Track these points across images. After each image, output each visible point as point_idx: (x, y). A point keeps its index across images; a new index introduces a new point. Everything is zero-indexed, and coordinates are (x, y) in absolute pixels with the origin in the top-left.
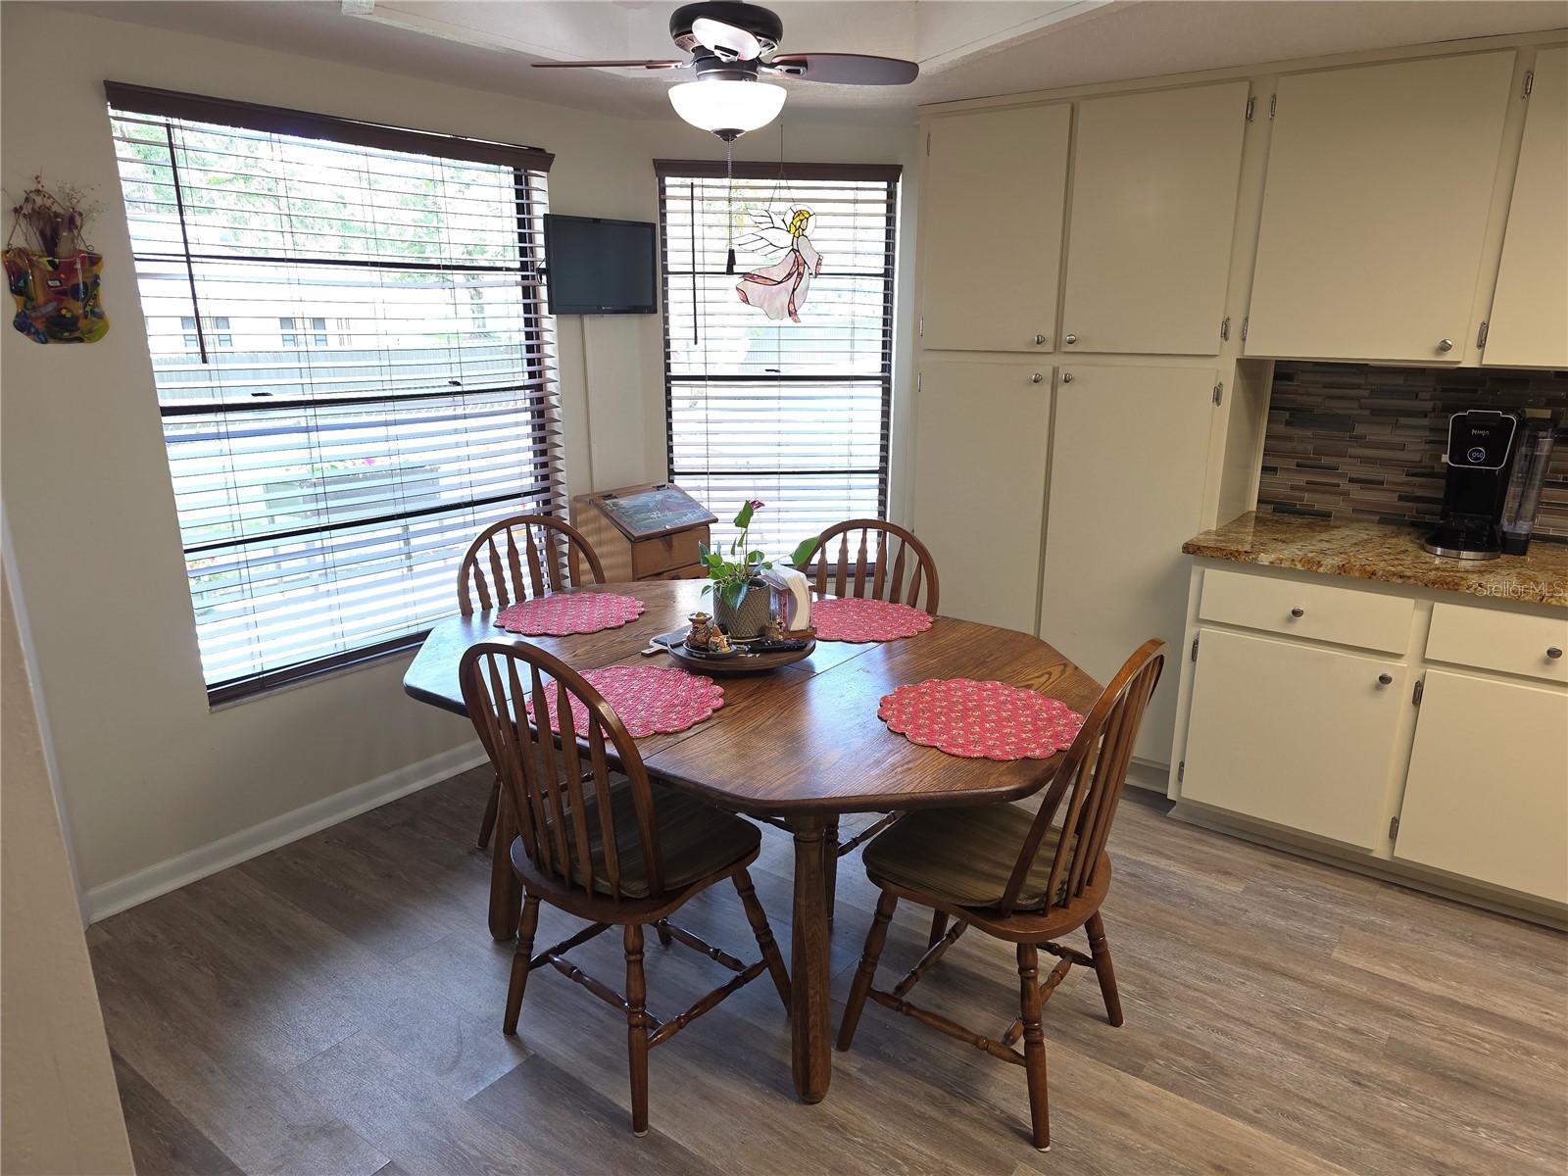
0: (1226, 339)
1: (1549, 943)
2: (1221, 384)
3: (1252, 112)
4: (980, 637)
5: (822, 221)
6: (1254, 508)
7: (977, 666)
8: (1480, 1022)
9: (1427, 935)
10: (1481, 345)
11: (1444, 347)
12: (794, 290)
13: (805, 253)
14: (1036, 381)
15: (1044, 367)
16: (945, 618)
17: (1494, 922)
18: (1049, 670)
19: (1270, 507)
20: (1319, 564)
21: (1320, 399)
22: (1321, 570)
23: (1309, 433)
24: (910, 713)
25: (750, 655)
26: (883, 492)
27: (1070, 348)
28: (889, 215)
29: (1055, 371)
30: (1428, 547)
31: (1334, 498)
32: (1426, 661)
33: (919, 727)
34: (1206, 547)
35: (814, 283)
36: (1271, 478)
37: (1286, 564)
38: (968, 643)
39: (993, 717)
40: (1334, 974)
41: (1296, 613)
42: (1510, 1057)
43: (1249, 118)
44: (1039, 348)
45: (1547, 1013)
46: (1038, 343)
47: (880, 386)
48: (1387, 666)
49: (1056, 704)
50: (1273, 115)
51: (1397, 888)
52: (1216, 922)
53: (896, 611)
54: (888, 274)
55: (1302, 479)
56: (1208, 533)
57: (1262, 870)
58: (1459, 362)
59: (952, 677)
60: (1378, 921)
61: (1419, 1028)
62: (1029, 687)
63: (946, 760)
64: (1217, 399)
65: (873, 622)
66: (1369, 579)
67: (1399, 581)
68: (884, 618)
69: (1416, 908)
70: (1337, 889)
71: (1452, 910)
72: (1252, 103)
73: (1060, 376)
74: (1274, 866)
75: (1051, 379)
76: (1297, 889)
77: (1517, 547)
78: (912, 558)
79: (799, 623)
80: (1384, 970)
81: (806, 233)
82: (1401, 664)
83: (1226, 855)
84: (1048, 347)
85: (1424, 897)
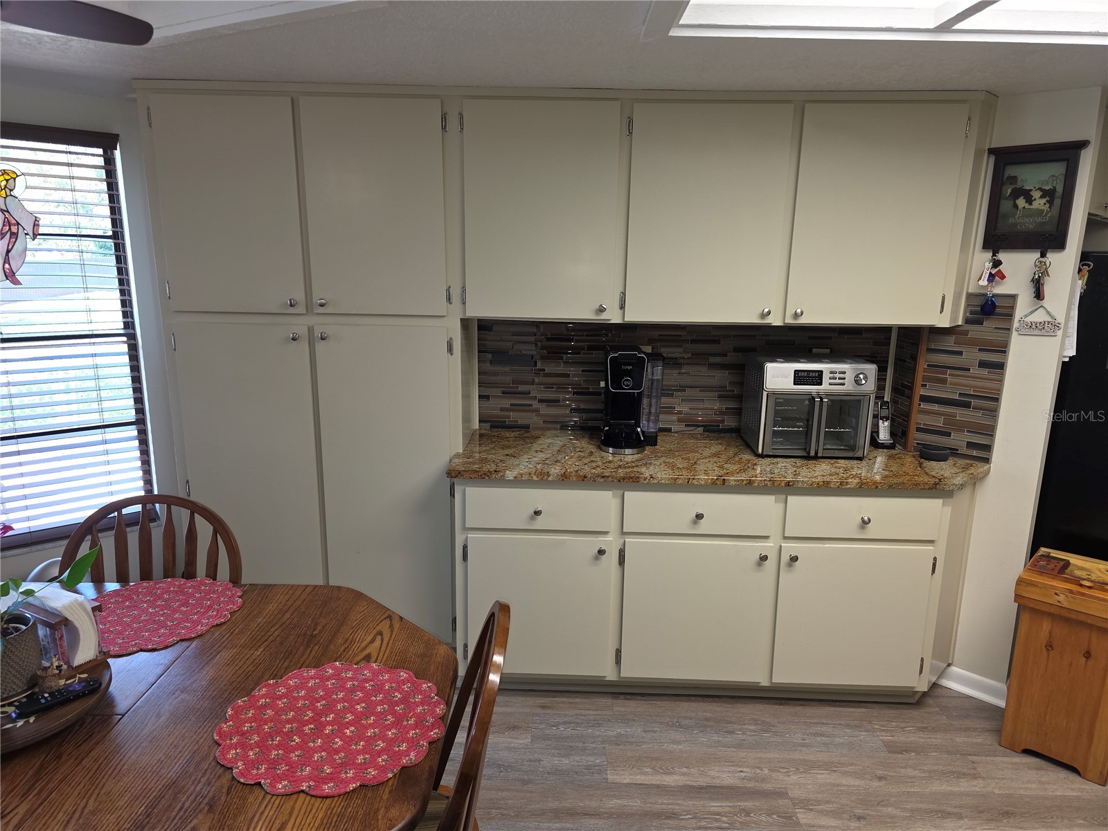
0: (451, 303)
1: (718, 709)
2: (451, 339)
3: (446, 124)
4: (298, 603)
5: (33, 181)
6: (478, 427)
7: (308, 646)
8: (713, 799)
9: (654, 732)
10: (622, 307)
11: (601, 310)
12: (8, 251)
13: (17, 214)
14: (294, 339)
15: (300, 326)
16: (253, 586)
17: (684, 704)
18: (378, 628)
19: (488, 425)
20: (548, 474)
21: (511, 344)
22: (550, 478)
23: (507, 369)
24: (257, 744)
25: (20, 723)
26: (143, 442)
27: (322, 310)
28: (110, 180)
29: (311, 330)
30: (604, 448)
31: (529, 414)
32: (623, 533)
33: (273, 764)
34: (464, 471)
35: (31, 244)
36: (486, 403)
37: (525, 477)
38: (288, 615)
39: (350, 717)
40: (615, 797)
41: (537, 513)
42: (741, 823)
43: (444, 128)
44: (292, 310)
45: (742, 771)
46: (291, 305)
47: (124, 342)
48: (600, 542)
49: (404, 675)
50: (462, 129)
51: (622, 697)
52: (525, 782)
53: (197, 589)
54: (117, 236)
55: (506, 403)
56: (457, 456)
57: (537, 715)
58: (610, 320)
59: (287, 670)
60: (622, 731)
61: (683, 823)
62: (367, 658)
63: (321, 808)
64: (450, 350)
65: (175, 611)
66: (584, 481)
67: (602, 480)
68: (186, 604)
69: (639, 710)
70: (587, 712)
71: (659, 703)
72: (445, 118)
73: (315, 335)
74: (543, 707)
75: (307, 337)
76: (565, 723)
77: (651, 440)
78: (204, 530)
79: (85, 652)
80: (643, 777)
81: (15, 193)
82: (609, 538)
83: (509, 710)
84: (301, 309)
85: (640, 698)
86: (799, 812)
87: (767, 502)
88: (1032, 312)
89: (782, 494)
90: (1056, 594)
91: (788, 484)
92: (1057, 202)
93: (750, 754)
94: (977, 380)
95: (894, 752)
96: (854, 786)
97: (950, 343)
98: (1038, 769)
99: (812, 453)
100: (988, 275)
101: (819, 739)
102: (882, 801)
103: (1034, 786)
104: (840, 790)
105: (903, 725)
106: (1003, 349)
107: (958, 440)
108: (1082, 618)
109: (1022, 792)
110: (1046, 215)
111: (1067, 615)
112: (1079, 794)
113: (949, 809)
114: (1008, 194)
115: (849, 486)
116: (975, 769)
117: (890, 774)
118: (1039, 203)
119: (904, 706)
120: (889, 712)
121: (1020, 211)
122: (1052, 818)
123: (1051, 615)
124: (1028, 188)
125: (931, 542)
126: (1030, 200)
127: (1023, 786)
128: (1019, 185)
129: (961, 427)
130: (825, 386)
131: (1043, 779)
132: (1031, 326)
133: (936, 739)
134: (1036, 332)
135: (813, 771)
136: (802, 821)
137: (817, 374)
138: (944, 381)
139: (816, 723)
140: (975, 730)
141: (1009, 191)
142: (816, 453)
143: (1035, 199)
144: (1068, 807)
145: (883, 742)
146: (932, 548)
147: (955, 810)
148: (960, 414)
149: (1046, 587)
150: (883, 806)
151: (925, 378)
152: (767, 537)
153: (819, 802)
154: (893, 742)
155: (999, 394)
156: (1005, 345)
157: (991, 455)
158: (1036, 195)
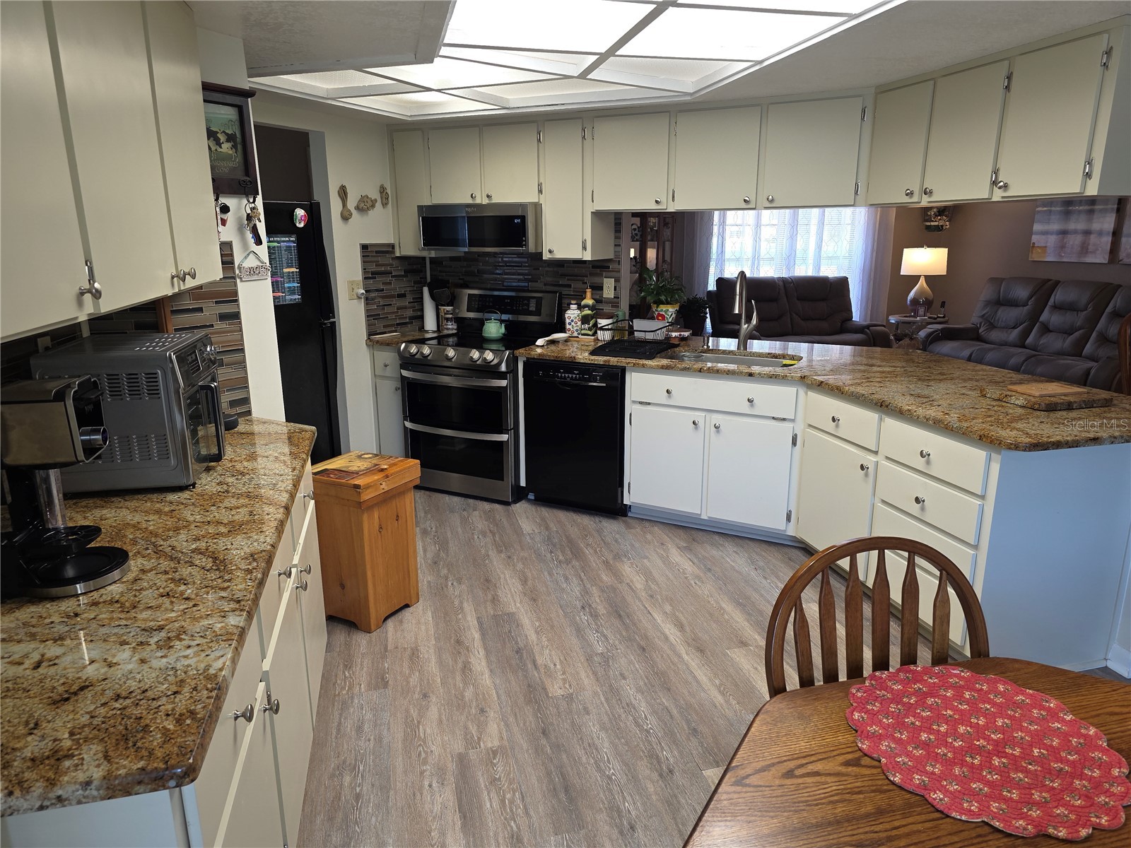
88: (246, 258)
92: (239, 147)
94: (222, 334)
97: (187, 301)
103: (423, 627)
105: (341, 677)
106: (234, 297)
108: (394, 492)
110: (235, 161)
111: (387, 496)
112: (429, 611)
113: (460, 666)
116: (405, 648)
118: (226, 147)
121: (214, 153)
123: (377, 504)
124: (214, 129)
126: (218, 143)
131: (413, 622)
132: (251, 272)
133: (362, 662)
134: (256, 277)
137: (194, 357)
143: (223, 143)
149: (375, 483)
155: (243, 345)
156: (236, 293)
157: (250, 407)
158: (222, 138)
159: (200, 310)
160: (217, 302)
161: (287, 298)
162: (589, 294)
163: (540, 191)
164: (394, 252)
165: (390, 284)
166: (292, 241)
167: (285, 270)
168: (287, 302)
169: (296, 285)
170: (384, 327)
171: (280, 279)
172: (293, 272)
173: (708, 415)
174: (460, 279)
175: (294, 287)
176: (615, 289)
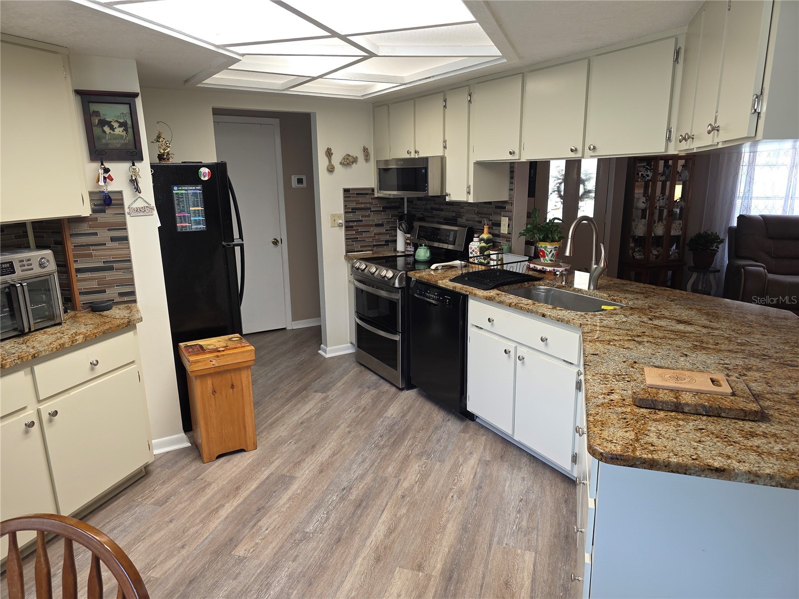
86: (150, 574)
87: (20, 378)
88: (135, 201)
89: (28, 367)
90: (211, 361)
91: (34, 356)
92: (130, 130)
93: (83, 575)
94: (112, 251)
95: (163, 504)
96: (162, 536)
97: (85, 228)
98: (228, 461)
99: (27, 330)
100: (103, 179)
101: (115, 531)
102: (184, 530)
103: (235, 469)
104: (159, 544)
105: (152, 489)
106: (123, 227)
107: (112, 293)
108: (226, 368)
109: (233, 475)
110: (126, 138)
111: (219, 370)
112: (252, 459)
113: (216, 507)
114: (97, 123)
115: (78, 342)
116: (206, 481)
117: (173, 515)
118: (119, 131)
119: (142, 479)
120: (138, 488)
121: (108, 135)
122: (254, 475)
123: (210, 375)
124: (109, 120)
125: (133, 362)
126: (112, 128)
127: (231, 472)
128: (102, 117)
129: (111, 284)
130: (19, 273)
131: (235, 463)
132: (138, 210)
133: (175, 482)
134: (142, 214)
135: (132, 550)
136: (158, 576)
137: (8, 265)
138: (90, 255)
139: (104, 525)
140: (187, 465)
141: (97, 121)
142: (30, 329)
143: (116, 128)
144: (254, 467)
145: (152, 504)
146: (135, 366)
147: (218, 505)
148: (108, 275)
149: (204, 360)
150: (186, 532)
151: (75, 256)
152: (25, 408)
153: (155, 559)
154: (156, 500)
155: (130, 257)
156: (125, 224)
157: (136, 298)
158: (116, 125)
159: (96, 234)
160: (108, 230)
161: (193, 227)
162: (486, 230)
163: (445, 147)
164: (374, 194)
165: (369, 216)
166: (198, 189)
167: (191, 209)
168: (193, 230)
169: (201, 218)
170: (361, 247)
171: (186, 215)
172: (198, 210)
173: (518, 346)
174: (421, 214)
175: (200, 220)
176: (509, 227)
